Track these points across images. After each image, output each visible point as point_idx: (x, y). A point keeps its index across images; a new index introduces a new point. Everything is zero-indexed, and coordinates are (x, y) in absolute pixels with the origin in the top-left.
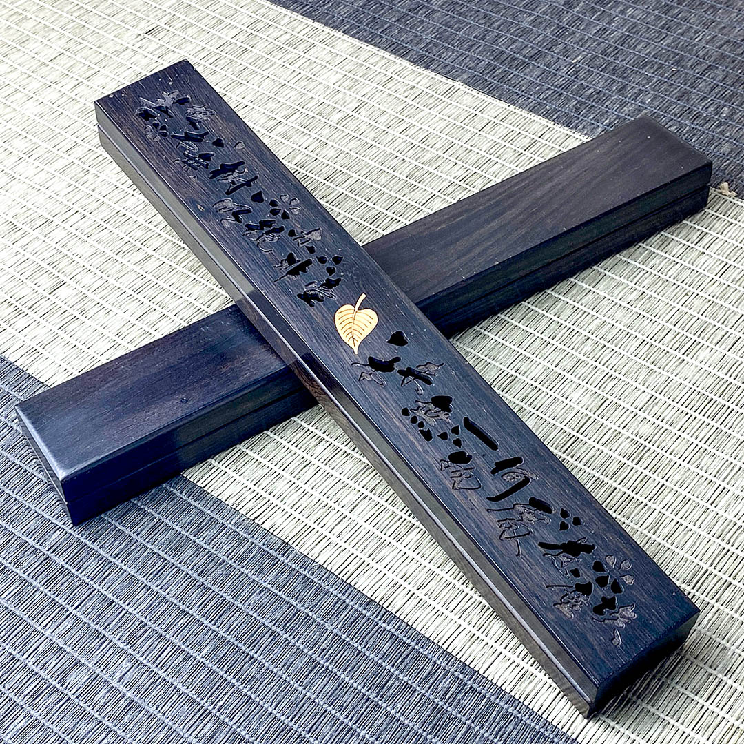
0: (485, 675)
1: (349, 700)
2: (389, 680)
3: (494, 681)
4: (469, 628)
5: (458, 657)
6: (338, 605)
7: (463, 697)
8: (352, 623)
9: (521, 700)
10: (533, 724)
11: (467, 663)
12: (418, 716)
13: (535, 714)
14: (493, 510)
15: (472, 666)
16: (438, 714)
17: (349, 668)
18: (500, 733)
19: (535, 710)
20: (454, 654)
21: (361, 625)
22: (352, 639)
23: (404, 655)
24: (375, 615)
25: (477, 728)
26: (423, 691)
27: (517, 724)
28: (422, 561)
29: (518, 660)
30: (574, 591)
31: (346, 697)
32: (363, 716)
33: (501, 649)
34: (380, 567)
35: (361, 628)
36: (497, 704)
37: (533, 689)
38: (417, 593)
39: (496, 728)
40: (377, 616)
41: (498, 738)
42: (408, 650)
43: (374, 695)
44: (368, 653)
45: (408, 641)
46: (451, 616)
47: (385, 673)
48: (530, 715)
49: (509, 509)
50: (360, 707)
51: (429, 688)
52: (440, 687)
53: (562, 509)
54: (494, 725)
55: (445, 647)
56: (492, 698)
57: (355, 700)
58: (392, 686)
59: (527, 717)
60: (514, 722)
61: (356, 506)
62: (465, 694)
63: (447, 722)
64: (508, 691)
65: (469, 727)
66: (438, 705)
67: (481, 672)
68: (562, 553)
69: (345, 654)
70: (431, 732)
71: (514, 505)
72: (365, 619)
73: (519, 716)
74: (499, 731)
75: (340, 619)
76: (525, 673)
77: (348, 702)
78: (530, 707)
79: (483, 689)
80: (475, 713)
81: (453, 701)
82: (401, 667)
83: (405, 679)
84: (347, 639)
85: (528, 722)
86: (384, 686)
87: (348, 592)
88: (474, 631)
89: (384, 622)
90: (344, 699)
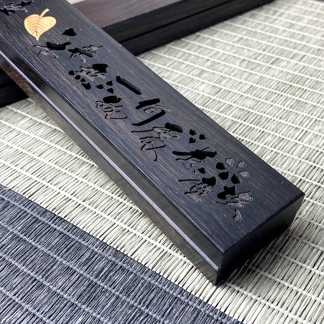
0: (133, 257)
1: (18, 282)
2: (54, 265)
3: (139, 261)
4: (122, 225)
5: (112, 245)
6: (20, 214)
7: (113, 275)
8: (30, 226)
9: (161, 274)
10: (171, 292)
11: (118, 249)
12: (75, 291)
13: (172, 284)
14: (136, 132)
15: (122, 251)
16: (91, 289)
17: (23, 258)
18: (144, 300)
19: (173, 281)
20: (108, 243)
21: (36, 227)
22: (28, 237)
23: (69, 247)
24: (49, 220)
25: (125, 297)
26: (82, 272)
27: (158, 293)
28: (89, 183)
29: (159, 245)
30: (201, 183)
31: (16, 279)
32: (28, 294)
33: (146, 238)
34: (56, 188)
35: (36, 229)
36: (142, 278)
37: (171, 265)
38: (83, 203)
39: (141, 297)
40: (50, 221)
41: (141, 305)
42: (72, 243)
43: (40, 277)
44: (39, 247)
45: (73, 237)
46: (108, 217)
47: (51, 260)
48: (169, 285)
49: (149, 131)
50: (27, 286)
51: (87, 269)
52: (95, 268)
53: (191, 130)
54: (139, 294)
55: (101, 239)
56: (138, 274)
57: (24, 282)
58: (55, 269)
59: (166, 286)
60: (155, 291)
61: (43, 152)
62: (116, 272)
63: (99, 294)
64: (150, 267)
65: (118, 297)
66: (92, 282)
67: (129, 255)
68: (190, 158)
69: (21, 248)
70: (85, 303)
71: (154, 128)
72: (40, 223)
73: (160, 286)
74: (143, 299)
75: (20, 223)
76: (165, 254)
77: (17, 284)
78: (169, 279)
79: (131, 267)
80: (123, 286)
81: (105, 278)
82: (65, 255)
83: (68, 264)
84: (25, 237)
85: (167, 290)
86: (49, 270)
87: (30, 205)
88: (125, 226)
89: (56, 224)
90: (14, 281)
